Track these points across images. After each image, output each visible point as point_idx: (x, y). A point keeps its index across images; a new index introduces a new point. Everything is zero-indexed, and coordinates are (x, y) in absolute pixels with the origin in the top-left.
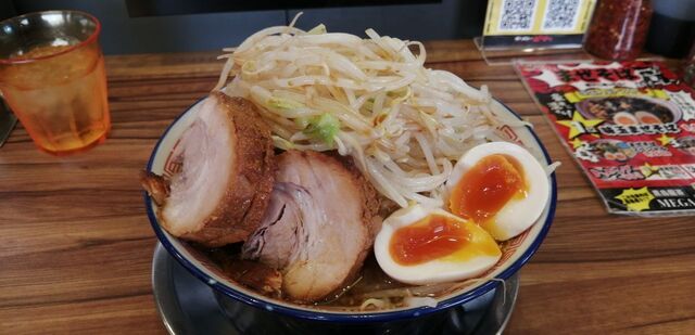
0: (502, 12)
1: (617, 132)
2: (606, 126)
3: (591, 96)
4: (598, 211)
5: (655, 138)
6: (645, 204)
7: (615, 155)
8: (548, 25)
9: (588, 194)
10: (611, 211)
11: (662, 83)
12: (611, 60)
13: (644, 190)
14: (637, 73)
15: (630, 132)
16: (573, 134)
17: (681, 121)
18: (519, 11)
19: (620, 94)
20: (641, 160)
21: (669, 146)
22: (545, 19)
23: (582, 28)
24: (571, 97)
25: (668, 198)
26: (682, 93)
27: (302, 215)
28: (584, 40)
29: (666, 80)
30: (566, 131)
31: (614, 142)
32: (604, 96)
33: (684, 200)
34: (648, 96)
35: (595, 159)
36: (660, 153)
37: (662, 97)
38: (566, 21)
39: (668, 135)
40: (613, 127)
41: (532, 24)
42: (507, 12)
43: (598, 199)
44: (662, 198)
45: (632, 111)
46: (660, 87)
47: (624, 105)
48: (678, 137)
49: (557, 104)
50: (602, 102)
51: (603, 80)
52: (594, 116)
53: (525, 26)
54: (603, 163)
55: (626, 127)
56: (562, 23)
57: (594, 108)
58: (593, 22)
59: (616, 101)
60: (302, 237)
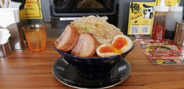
0: (132, 29)
1: (157, 51)
2: (155, 50)
3: (152, 46)
4: (151, 63)
5: (166, 53)
6: (162, 62)
7: (156, 55)
8: (142, 32)
9: (149, 61)
10: (154, 63)
11: (169, 44)
12: (157, 40)
13: (162, 60)
14: (163, 42)
15: (160, 51)
16: (147, 51)
17: (172, 50)
18: (135, 29)
19: (158, 45)
20: (162, 56)
21: (169, 54)
22: (141, 31)
23: (150, 33)
24: (147, 46)
25: (167, 62)
26: (173, 45)
27: (83, 45)
28: (151, 36)
29: (170, 43)
30: (145, 51)
31: (156, 53)
32: (155, 46)
33: (171, 62)
34: (165, 46)
35: (151, 55)
36: (167, 55)
37: (168, 46)
38: (146, 31)
39: (169, 52)
40: (156, 51)
41: (138, 32)
42: (133, 29)
43: (151, 62)
44: (166, 62)
45: (161, 48)
46: (168, 44)
47: (159, 47)
48: (171, 52)
49: (144, 47)
50: (154, 47)
51: (155, 43)
52: (152, 49)
53: (137, 33)
54: (153, 56)
55: (159, 51)
56: (145, 32)
57: (152, 48)
58: (152, 32)
59: (158, 47)
60: (83, 49)
